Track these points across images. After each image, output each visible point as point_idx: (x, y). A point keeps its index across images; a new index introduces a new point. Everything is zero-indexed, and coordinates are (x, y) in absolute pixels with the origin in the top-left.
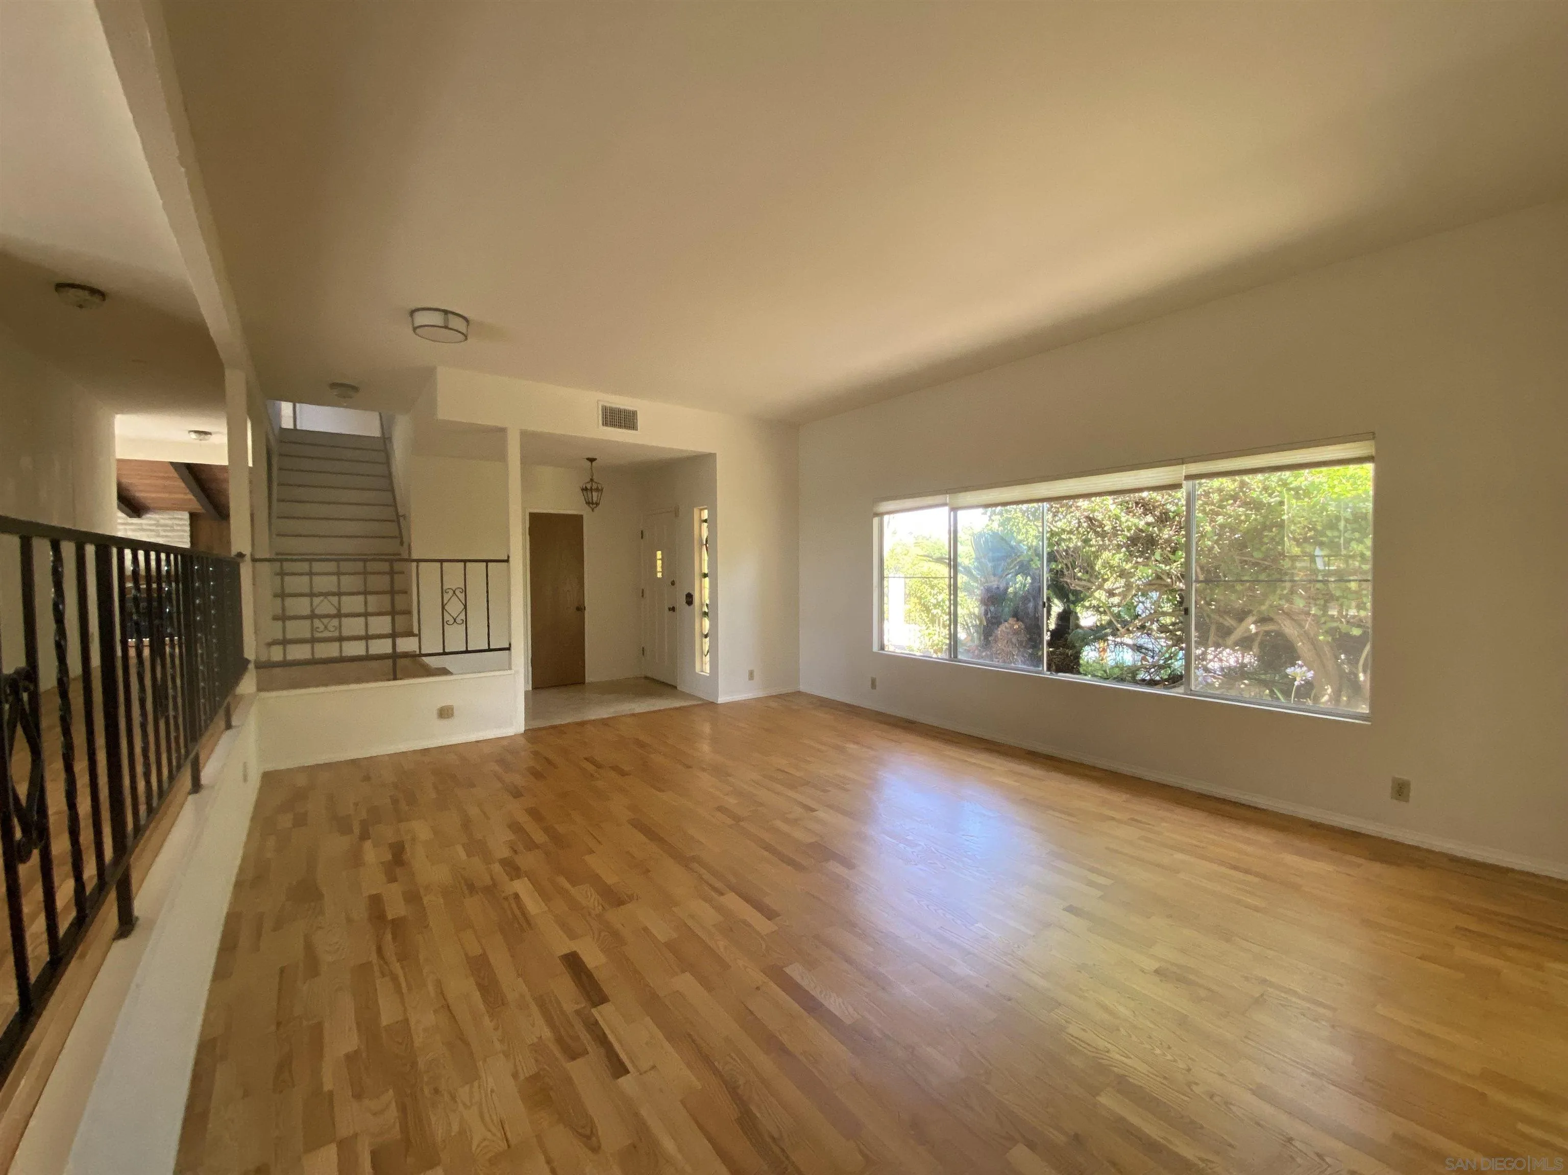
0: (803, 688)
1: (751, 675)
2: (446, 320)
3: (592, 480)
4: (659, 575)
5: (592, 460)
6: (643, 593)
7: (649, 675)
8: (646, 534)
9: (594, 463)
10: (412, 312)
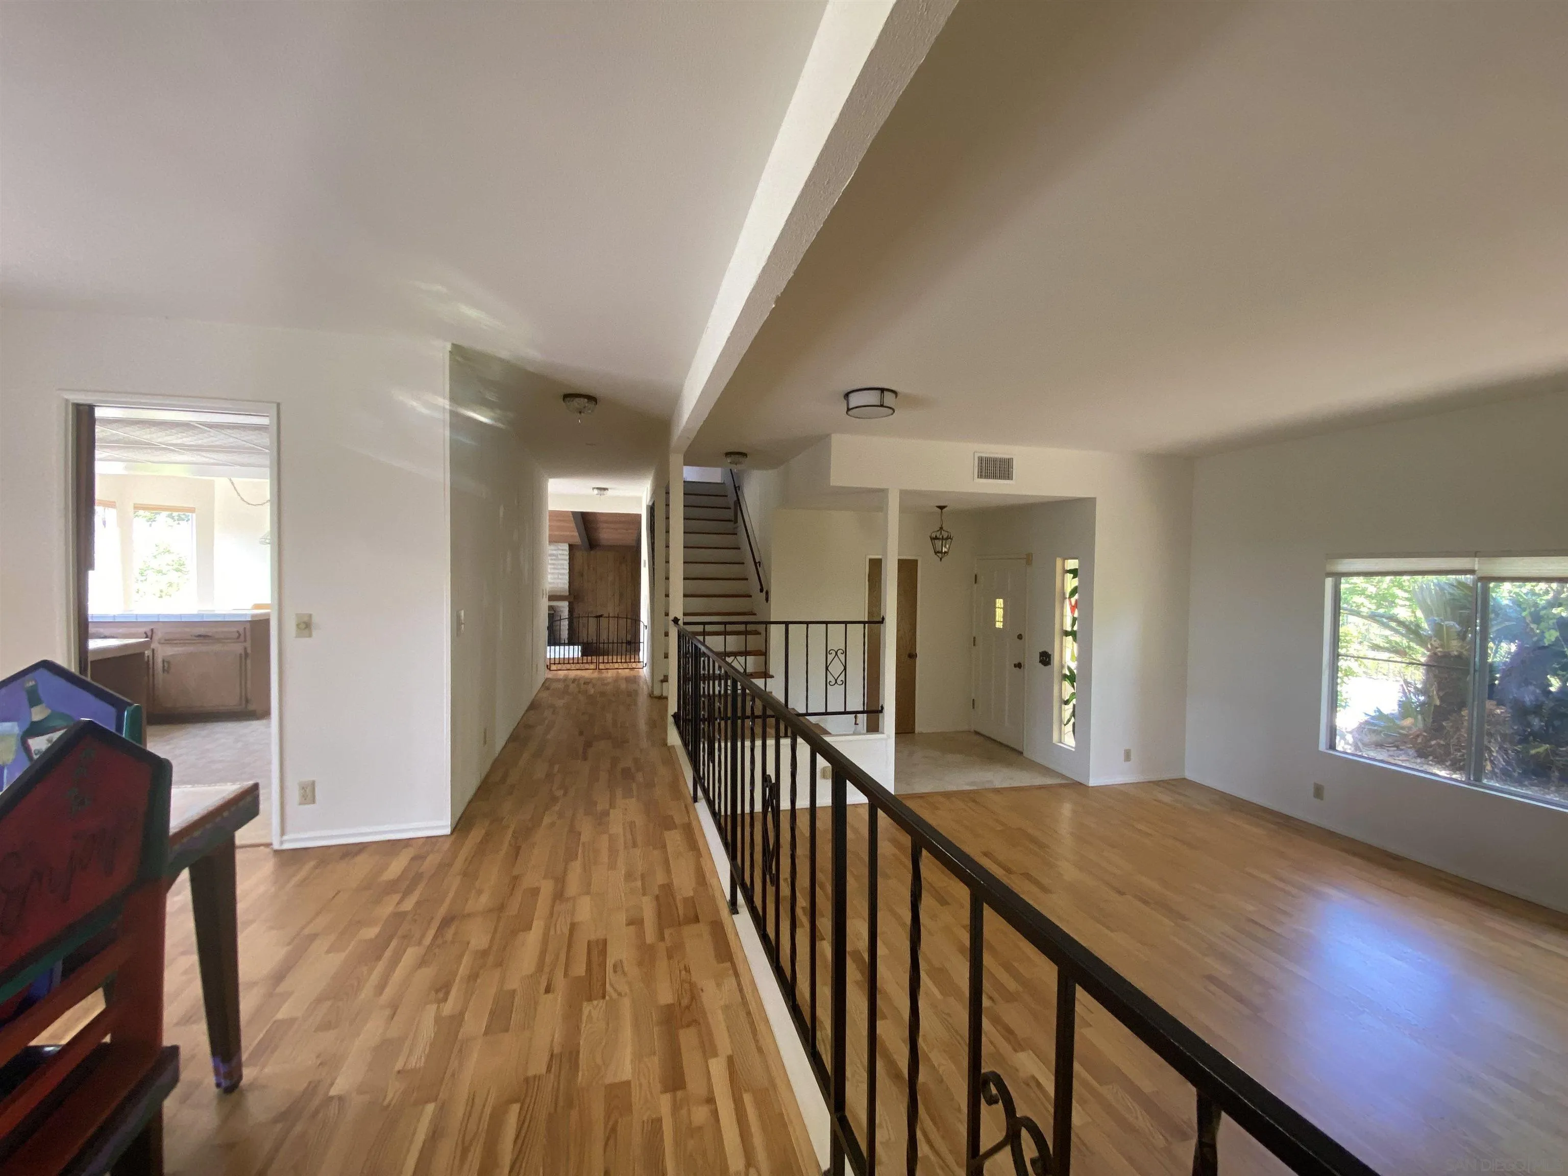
0: (1190, 775)
1: (1128, 756)
2: (882, 398)
3: (941, 528)
4: (999, 625)
5: (941, 508)
6: (974, 641)
7: (978, 730)
8: (981, 579)
9: (945, 510)
10: (847, 395)
